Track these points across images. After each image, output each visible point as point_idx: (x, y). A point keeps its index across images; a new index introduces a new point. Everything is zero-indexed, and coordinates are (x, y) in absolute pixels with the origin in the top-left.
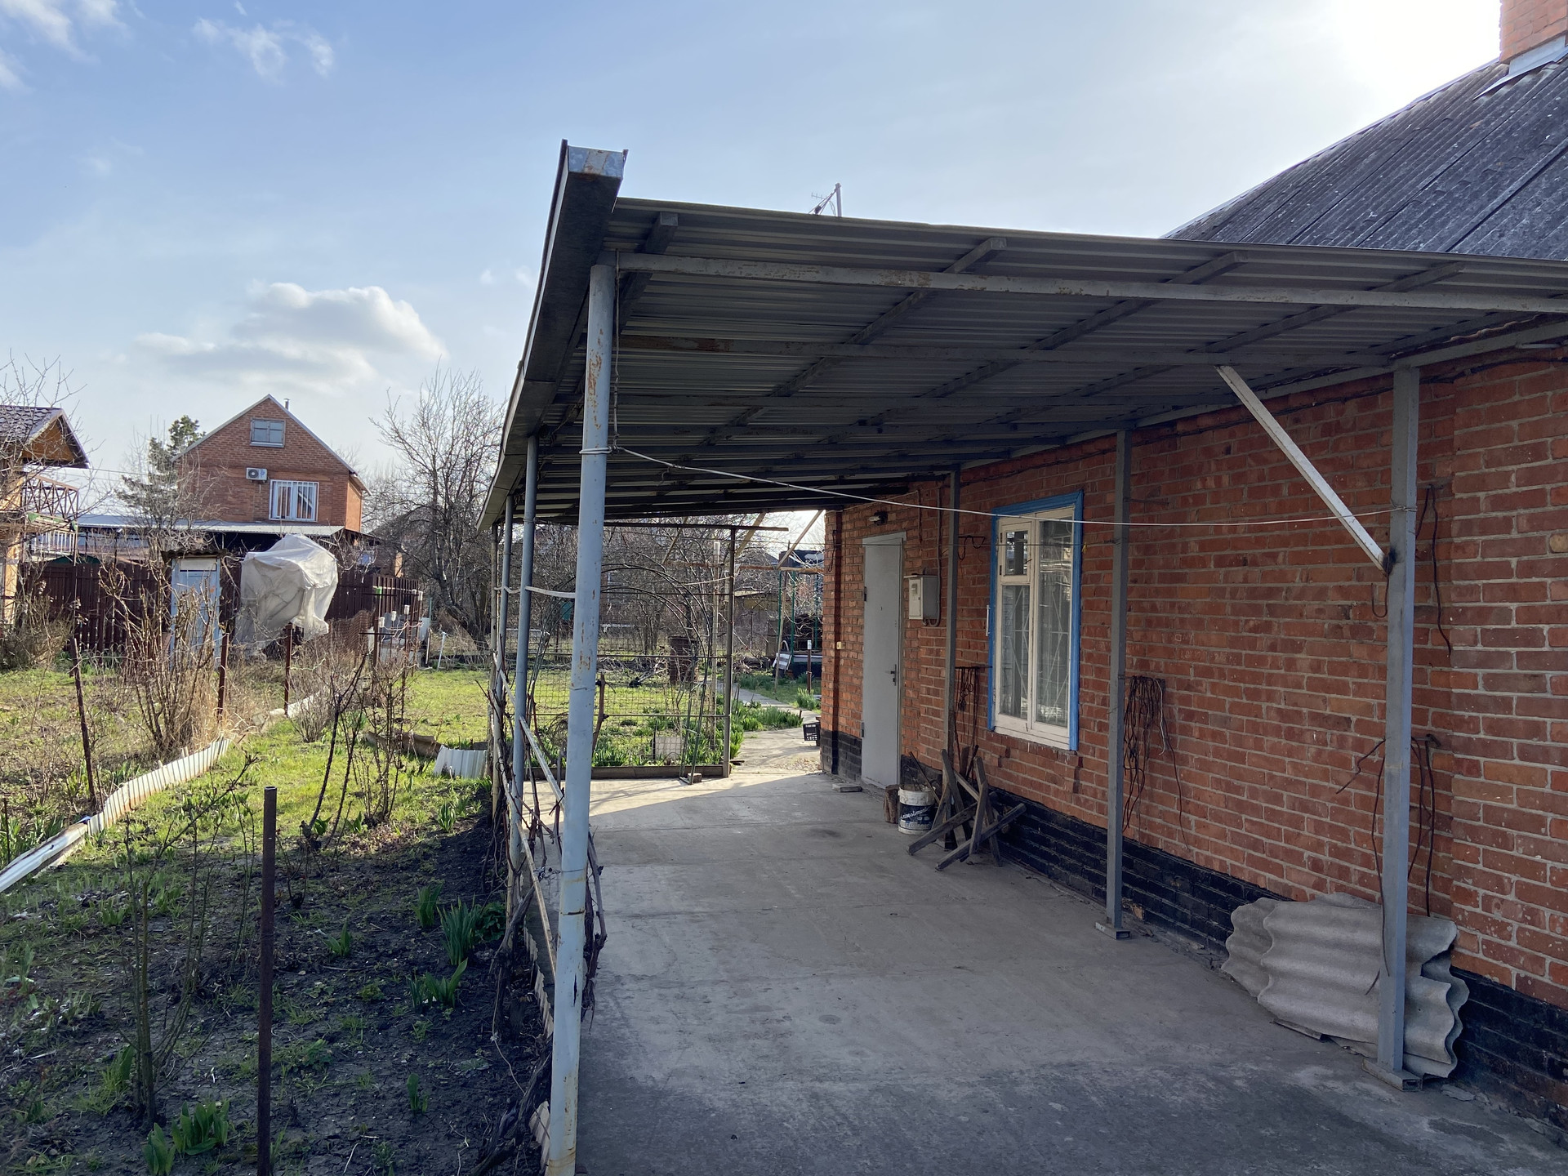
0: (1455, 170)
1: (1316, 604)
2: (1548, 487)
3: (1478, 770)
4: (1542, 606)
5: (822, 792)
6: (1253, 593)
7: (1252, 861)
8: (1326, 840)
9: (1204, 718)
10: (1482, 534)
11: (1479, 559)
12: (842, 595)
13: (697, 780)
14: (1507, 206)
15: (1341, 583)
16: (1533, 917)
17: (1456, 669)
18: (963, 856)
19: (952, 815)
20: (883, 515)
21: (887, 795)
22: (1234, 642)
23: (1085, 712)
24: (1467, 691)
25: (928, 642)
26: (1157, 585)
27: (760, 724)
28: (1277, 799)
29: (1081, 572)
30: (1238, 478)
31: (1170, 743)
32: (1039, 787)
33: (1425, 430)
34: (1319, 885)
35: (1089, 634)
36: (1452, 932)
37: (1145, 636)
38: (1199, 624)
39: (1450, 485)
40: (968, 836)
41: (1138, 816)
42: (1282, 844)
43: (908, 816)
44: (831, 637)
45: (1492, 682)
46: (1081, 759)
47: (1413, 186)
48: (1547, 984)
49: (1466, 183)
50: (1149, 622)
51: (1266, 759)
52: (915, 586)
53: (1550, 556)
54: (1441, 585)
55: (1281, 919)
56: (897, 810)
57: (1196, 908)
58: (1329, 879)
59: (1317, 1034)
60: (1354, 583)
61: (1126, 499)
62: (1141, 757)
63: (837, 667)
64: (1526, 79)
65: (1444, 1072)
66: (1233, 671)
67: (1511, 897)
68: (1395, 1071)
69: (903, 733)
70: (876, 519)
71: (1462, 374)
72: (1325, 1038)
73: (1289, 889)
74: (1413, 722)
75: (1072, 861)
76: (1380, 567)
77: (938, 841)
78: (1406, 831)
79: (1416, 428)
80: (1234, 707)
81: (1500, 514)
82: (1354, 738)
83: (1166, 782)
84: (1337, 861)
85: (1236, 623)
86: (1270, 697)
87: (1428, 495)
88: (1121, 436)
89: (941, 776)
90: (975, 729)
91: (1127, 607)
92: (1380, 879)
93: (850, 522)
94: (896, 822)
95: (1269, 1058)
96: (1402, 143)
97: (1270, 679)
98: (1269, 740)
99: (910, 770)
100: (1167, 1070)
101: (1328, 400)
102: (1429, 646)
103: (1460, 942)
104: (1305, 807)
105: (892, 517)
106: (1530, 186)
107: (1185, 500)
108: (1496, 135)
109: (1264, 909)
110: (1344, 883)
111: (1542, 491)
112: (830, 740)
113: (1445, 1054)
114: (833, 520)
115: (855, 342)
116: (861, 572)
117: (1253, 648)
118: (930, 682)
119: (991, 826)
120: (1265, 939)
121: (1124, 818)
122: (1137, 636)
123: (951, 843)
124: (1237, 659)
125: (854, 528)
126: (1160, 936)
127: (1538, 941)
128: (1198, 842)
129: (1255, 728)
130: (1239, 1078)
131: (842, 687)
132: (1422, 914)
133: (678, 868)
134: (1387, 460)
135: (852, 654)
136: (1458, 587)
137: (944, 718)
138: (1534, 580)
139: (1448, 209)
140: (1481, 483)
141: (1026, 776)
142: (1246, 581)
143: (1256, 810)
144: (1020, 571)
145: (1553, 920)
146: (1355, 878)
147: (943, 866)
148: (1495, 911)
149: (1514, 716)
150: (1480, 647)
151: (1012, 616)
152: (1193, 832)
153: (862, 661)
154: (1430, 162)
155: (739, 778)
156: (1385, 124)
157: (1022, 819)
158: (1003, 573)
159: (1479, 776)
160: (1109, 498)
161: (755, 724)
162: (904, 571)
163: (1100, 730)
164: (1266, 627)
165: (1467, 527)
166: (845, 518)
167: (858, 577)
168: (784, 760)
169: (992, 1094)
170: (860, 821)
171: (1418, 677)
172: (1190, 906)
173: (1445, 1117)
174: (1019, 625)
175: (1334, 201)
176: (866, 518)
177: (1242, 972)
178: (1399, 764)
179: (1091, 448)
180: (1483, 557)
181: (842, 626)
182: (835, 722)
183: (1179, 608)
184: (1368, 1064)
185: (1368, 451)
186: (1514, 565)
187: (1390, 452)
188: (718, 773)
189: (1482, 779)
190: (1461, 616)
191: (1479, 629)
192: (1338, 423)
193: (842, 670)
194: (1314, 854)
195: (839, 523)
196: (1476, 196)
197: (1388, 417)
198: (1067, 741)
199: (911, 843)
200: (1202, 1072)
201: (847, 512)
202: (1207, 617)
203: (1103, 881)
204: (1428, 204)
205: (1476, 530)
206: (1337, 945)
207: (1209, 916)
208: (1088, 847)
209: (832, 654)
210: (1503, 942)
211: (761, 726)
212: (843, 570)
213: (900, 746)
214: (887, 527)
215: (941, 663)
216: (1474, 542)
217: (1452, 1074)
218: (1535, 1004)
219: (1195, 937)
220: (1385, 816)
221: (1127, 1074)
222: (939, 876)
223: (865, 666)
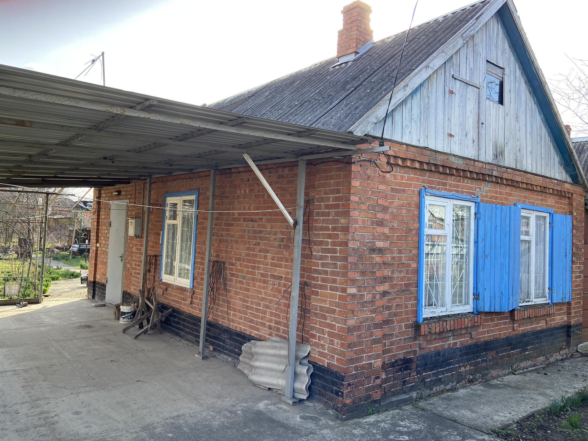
0: (321, 92)
1: (274, 237)
2: (340, 203)
3: (318, 294)
4: (338, 241)
5: (86, 308)
6: (254, 232)
7: (250, 327)
8: (273, 318)
9: (237, 276)
10: (322, 217)
11: (321, 225)
12: (100, 224)
13: (25, 306)
14: (334, 108)
15: (282, 230)
16: (332, 342)
17: (313, 261)
18: (145, 332)
19: (143, 315)
20: (119, 193)
21: (115, 308)
22: (248, 249)
23: (196, 274)
24: (316, 268)
25: (136, 245)
26: (224, 227)
27: (60, 277)
28: (259, 305)
29: (197, 221)
30: (251, 191)
31: (225, 285)
32: (178, 302)
33: (308, 180)
34: (270, 334)
35: (199, 244)
36: (309, 348)
37: (218, 246)
38: (237, 242)
39: (313, 199)
40: (148, 323)
41: (213, 312)
42: (260, 320)
43: (124, 316)
44: (95, 241)
45: (323, 265)
46: (194, 291)
47: (309, 95)
48: (335, 365)
49: (324, 98)
50: (220, 241)
51: (256, 290)
52: (131, 222)
53: (340, 225)
54: (310, 232)
55: (258, 348)
56: (119, 314)
57: (231, 345)
58: (273, 332)
59: (267, 388)
60: (285, 230)
61: (213, 195)
62: (215, 290)
63: (96, 254)
64: (343, 65)
65: (305, 397)
66: (247, 259)
67: (326, 336)
68: (290, 399)
69: (124, 282)
70: (116, 193)
71: (318, 164)
72: (269, 389)
73: (261, 336)
74: (300, 278)
75: (189, 330)
76: (292, 226)
77: (136, 326)
78: (296, 315)
79: (304, 180)
80: (248, 272)
81: (327, 210)
82: (283, 283)
83: (223, 299)
84: (276, 326)
85: (249, 242)
86: (259, 268)
87: (308, 202)
88: (212, 172)
89: (139, 299)
90: (154, 281)
91: (212, 234)
92: (288, 331)
93: (105, 193)
94: (119, 319)
95: (250, 400)
96: (307, 79)
97: (259, 262)
98: (258, 284)
99: (127, 297)
100: (214, 412)
101: (280, 167)
102: (306, 252)
103: (311, 352)
104: (267, 307)
105: (123, 193)
106: (341, 103)
107: (234, 196)
108: (333, 82)
109: (252, 344)
110: (278, 333)
111: (339, 204)
112: (92, 285)
113: (305, 391)
114: (97, 192)
115: (96, 129)
116: (109, 215)
117: (254, 251)
118: (136, 261)
119: (158, 319)
120: (252, 355)
121: (207, 313)
122: (216, 245)
123: (141, 326)
124: (248, 255)
125: (107, 196)
126: (218, 357)
127: (333, 350)
128: (233, 321)
129: (253, 279)
130: (239, 410)
131: (98, 263)
132: (300, 343)
133: (11, 349)
134: (296, 190)
135: (103, 249)
136: (315, 233)
137: (141, 276)
138: (336, 232)
139: (318, 106)
140: (322, 200)
141: (173, 298)
142: (253, 227)
143: (252, 309)
144: (175, 219)
145: (338, 343)
146: (281, 331)
147: (136, 337)
148: (322, 341)
149: (329, 276)
150: (320, 254)
151: (171, 235)
152: (231, 317)
153: (108, 252)
154: (314, 88)
155: (46, 303)
156: (303, 71)
157: (171, 315)
158: (168, 219)
159: (318, 296)
160: (208, 193)
161: (58, 277)
162: (127, 216)
163: (201, 280)
164: (258, 244)
165: (318, 214)
166: (102, 192)
167: (107, 217)
168: (70, 293)
169: (145, 435)
170: (103, 320)
171: (302, 262)
172: (229, 344)
173: (305, 414)
174: (173, 239)
175: (286, 95)
176: (112, 193)
177: (244, 368)
178: (295, 293)
179: (202, 174)
180: (322, 224)
181: (100, 237)
182: (95, 277)
183: (231, 236)
184: (283, 398)
185: (291, 185)
186: (330, 227)
187: (297, 186)
188: (36, 301)
189: (319, 297)
190: (315, 243)
191: (320, 247)
192: (282, 175)
193: (99, 255)
194: (269, 323)
195: (100, 194)
196: (326, 103)
197: (296, 175)
198: (189, 284)
199: (124, 328)
200: (226, 410)
201: (104, 189)
202: (240, 239)
203: (198, 337)
204: (312, 103)
205: (320, 215)
206: (275, 355)
207: (235, 348)
208: (195, 324)
209: (95, 248)
210: (323, 351)
211: (60, 278)
212: (101, 213)
213: (123, 286)
214: (121, 197)
215: (141, 254)
216: (319, 219)
217: (307, 398)
218: (332, 372)
219: (230, 356)
220: (291, 310)
221: (199, 416)
222: (135, 341)
223: (109, 254)
